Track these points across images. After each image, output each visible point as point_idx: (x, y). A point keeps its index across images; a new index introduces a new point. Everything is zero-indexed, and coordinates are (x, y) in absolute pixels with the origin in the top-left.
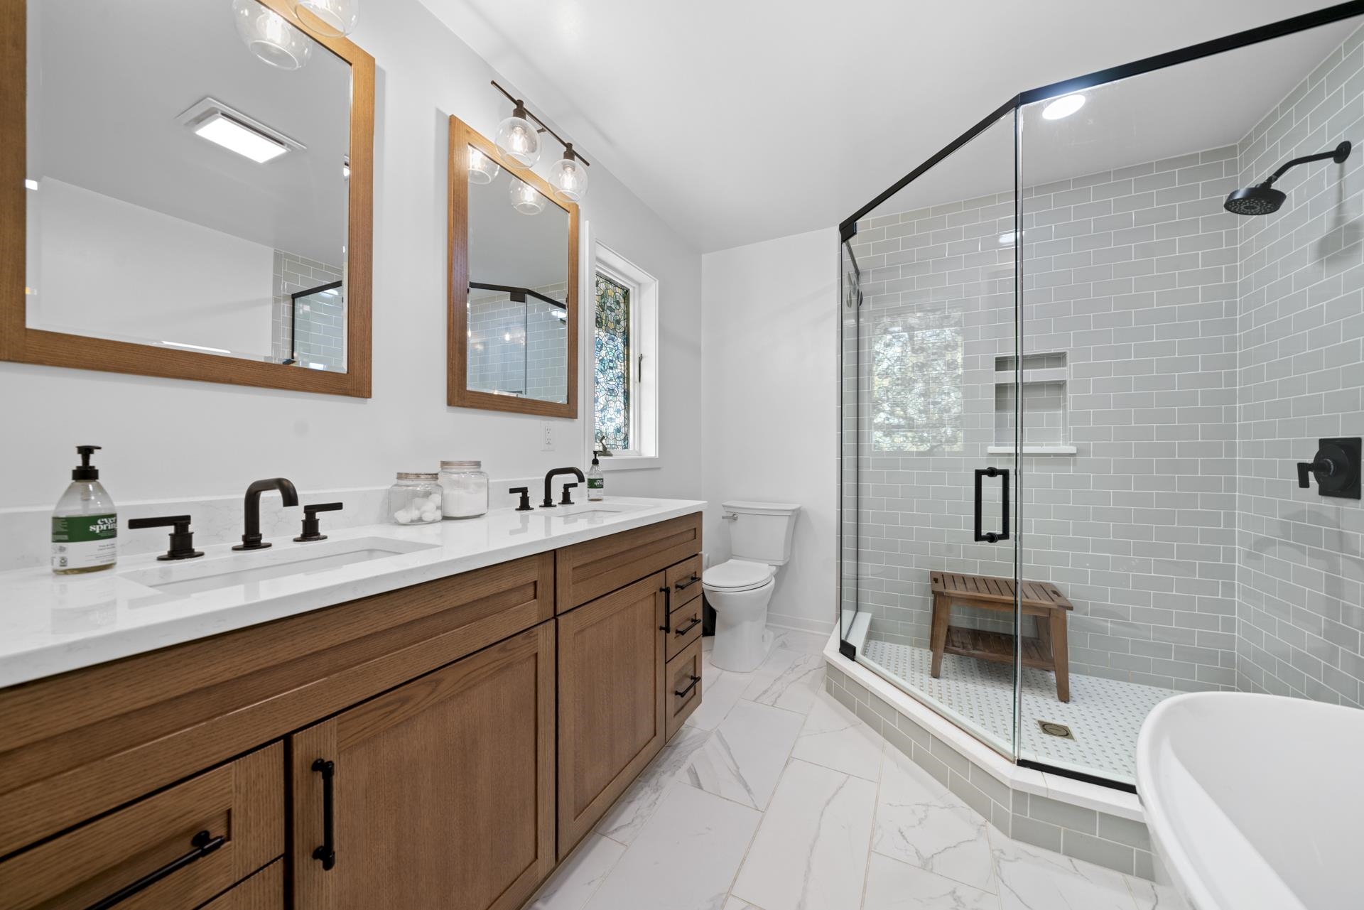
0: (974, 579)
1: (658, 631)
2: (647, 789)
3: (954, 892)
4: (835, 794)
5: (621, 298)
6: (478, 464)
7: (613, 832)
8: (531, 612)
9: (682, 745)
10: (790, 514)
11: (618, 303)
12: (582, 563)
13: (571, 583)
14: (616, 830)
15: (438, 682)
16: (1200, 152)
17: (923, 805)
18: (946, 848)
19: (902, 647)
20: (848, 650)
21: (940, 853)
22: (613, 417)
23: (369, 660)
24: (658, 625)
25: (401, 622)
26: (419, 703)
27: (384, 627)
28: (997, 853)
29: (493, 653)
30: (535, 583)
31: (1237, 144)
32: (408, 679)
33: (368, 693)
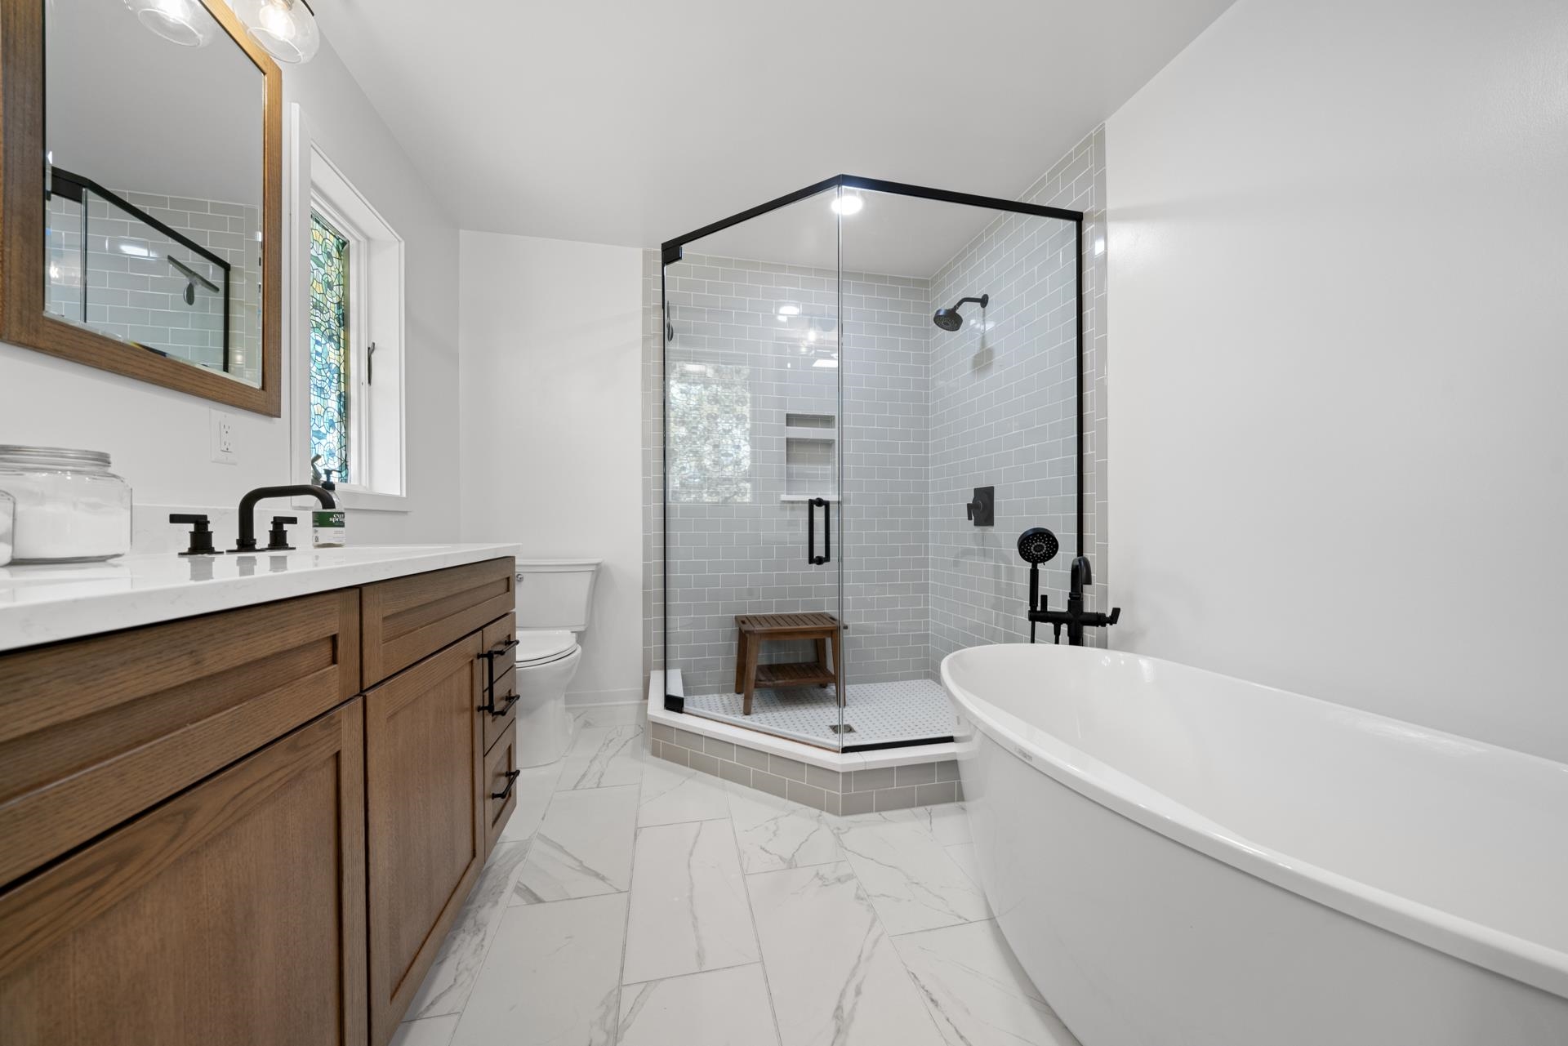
0: (772, 617)
1: (476, 713)
2: (462, 935)
3: (818, 874)
4: (695, 842)
5: (335, 250)
6: (103, 459)
7: (428, 1009)
8: (333, 683)
9: (494, 867)
10: (593, 568)
11: (329, 256)
12: (394, 610)
13: (381, 640)
14: (432, 1004)
15: (188, 814)
16: (912, 277)
17: (773, 819)
18: (801, 845)
19: (710, 696)
20: (674, 704)
21: (797, 850)
22: (323, 430)
23: (41, 784)
24: (478, 702)
25: (114, 701)
26: (151, 860)
27: (78, 712)
28: (835, 831)
29: (278, 754)
30: (334, 639)
31: (930, 279)
32: (130, 815)
33: (42, 855)
